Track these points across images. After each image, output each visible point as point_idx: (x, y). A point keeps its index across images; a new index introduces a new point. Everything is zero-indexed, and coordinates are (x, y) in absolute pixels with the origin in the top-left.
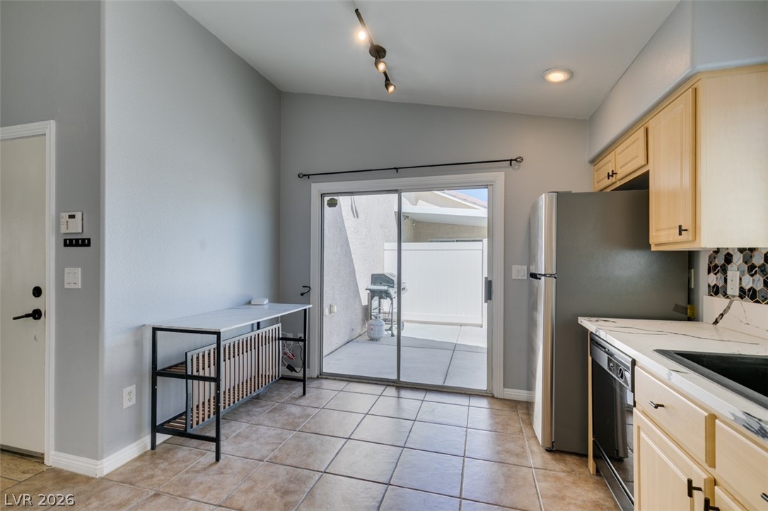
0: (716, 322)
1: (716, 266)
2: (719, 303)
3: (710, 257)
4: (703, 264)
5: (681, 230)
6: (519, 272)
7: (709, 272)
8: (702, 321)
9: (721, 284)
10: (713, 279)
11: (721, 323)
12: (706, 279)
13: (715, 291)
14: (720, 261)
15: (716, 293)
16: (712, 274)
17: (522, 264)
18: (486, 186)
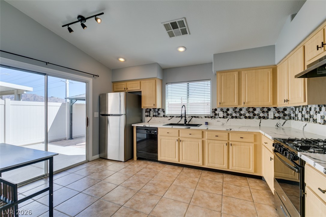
0: (148, 122)
1: (147, 111)
2: (149, 118)
3: (146, 110)
4: (144, 111)
5: (154, 105)
6: (97, 114)
7: (146, 112)
8: (145, 122)
9: (149, 114)
10: (147, 114)
11: (149, 122)
12: (145, 114)
13: (147, 116)
14: (148, 110)
15: (148, 116)
16: (146, 113)
17: (97, 112)
18: (86, 82)
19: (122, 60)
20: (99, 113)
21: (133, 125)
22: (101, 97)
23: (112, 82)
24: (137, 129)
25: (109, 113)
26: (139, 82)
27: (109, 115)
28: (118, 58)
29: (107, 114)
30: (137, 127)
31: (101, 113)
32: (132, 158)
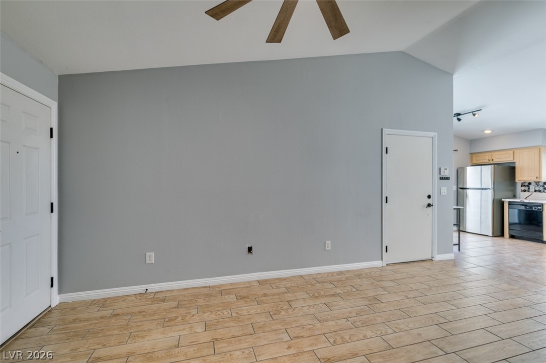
0: (526, 198)
2: (527, 194)
3: (522, 183)
4: (519, 185)
5: (537, 178)
7: (522, 186)
8: (520, 197)
9: (527, 189)
10: (523, 188)
11: (528, 198)
12: (520, 188)
13: (524, 191)
14: (526, 184)
19: (488, 132)
20: (457, 187)
21: (503, 200)
22: (459, 171)
23: (470, 154)
24: (509, 204)
25: (468, 187)
26: (512, 151)
27: (468, 189)
28: (483, 131)
29: (465, 187)
30: (509, 202)
31: (459, 187)
32: (502, 235)
